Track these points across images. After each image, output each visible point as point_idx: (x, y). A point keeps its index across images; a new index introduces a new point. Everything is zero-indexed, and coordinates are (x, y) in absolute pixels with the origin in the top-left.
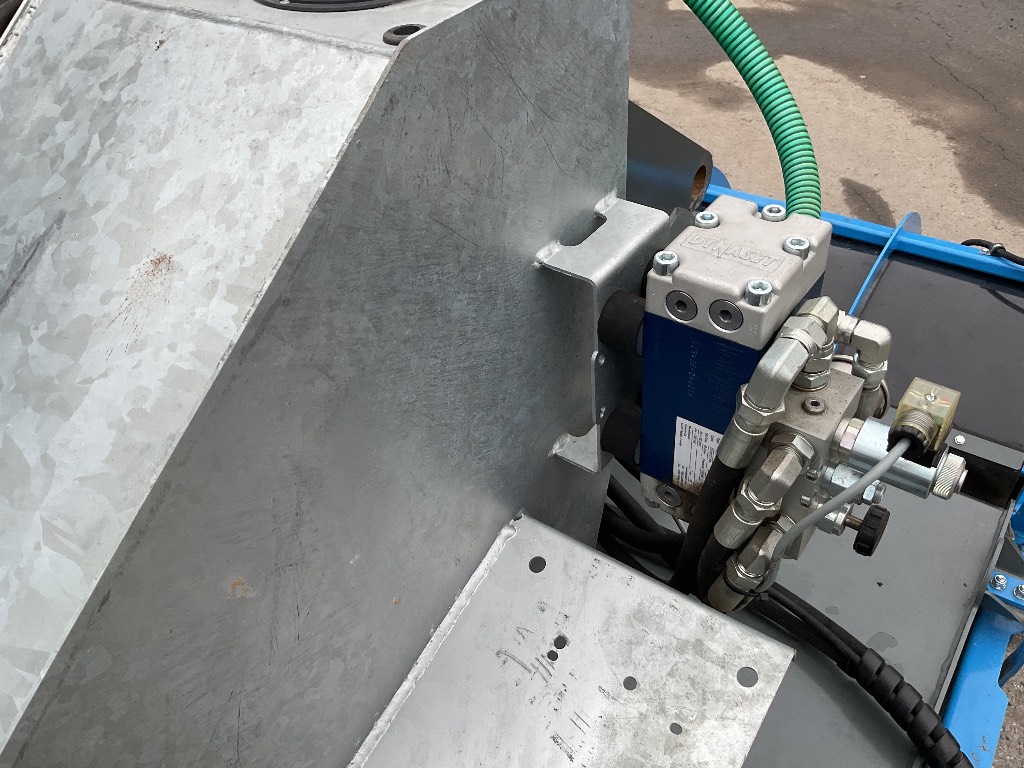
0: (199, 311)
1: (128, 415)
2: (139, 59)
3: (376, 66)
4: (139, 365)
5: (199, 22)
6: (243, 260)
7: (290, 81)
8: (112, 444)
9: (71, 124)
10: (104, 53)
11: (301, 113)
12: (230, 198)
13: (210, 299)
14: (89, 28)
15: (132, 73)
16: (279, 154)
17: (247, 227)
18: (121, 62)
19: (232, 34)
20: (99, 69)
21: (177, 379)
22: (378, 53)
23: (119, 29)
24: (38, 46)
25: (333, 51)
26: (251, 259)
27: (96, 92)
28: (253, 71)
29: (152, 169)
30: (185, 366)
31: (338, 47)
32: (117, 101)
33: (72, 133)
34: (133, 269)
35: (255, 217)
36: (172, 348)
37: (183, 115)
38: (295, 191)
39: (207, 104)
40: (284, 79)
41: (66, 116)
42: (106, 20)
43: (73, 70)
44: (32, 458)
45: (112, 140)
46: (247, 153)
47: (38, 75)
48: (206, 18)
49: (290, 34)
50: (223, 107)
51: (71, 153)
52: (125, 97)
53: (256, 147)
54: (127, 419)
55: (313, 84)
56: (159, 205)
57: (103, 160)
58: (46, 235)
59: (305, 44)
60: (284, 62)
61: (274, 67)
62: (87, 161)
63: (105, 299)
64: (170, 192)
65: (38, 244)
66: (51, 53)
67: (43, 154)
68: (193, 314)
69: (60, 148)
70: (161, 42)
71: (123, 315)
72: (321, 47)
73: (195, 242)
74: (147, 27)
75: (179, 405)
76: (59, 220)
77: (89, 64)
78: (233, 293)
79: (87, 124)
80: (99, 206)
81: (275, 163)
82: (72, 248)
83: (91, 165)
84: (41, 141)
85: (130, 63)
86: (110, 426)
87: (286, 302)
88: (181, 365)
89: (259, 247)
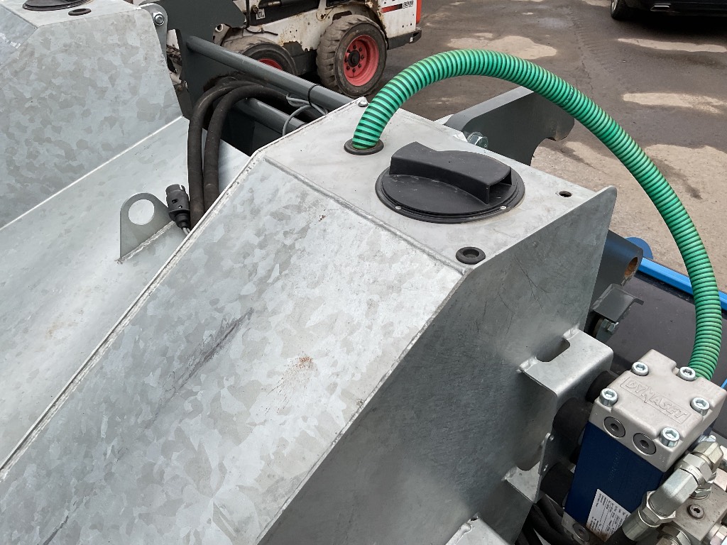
0: (324, 400)
1: (273, 454)
2: (309, 223)
3: (451, 277)
4: (284, 423)
5: (347, 210)
6: (353, 375)
7: (396, 267)
8: (262, 470)
9: (264, 252)
10: (288, 212)
11: (400, 290)
12: (351, 333)
13: (331, 394)
14: (282, 192)
15: (304, 231)
16: (384, 314)
17: (359, 355)
18: (299, 221)
19: (366, 225)
20: (284, 221)
21: (304, 440)
22: (452, 267)
23: (299, 200)
24: (251, 194)
25: (425, 256)
26: (358, 377)
27: (281, 236)
28: (376, 254)
29: (308, 298)
30: (311, 434)
31: (429, 255)
32: (292, 247)
33: (264, 258)
34: (289, 360)
35: (365, 350)
36: (305, 419)
37: (330, 267)
38: (390, 340)
39: (346, 267)
40: (393, 266)
41: (262, 246)
42: (292, 190)
43: (269, 217)
44: (214, 464)
45: (287, 272)
46: (365, 306)
47: (248, 213)
48: (352, 210)
49: (401, 237)
50: (355, 272)
51: (261, 272)
52: (297, 246)
53: (371, 304)
54: (272, 457)
55: (410, 274)
56: (309, 324)
57: (279, 284)
58: (241, 320)
59: (409, 247)
60: (395, 254)
61: (389, 255)
62: (270, 281)
63: (271, 374)
64: (315, 318)
65: (235, 325)
66: (257, 202)
67: (245, 266)
68: (320, 401)
69: (255, 266)
70: (323, 217)
71: (280, 388)
72: (418, 251)
73: (327, 355)
74: (315, 204)
75: (304, 458)
76: (250, 312)
77: (279, 217)
78: (346, 394)
79: (273, 256)
80: (274, 312)
81: (381, 318)
82: (255, 335)
83: (273, 284)
84: (244, 258)
85: (303, 224)
86: (262, 458)
87: (374, 410)
88: (308, 432)
89: (364, 370)
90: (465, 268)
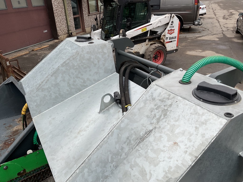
0: (183, 156)
1: (167, 170)
2: (172, 103)
3: (224, 121)
4: (170, 161)
5: (185, 100)
6: (193, 149)
7: (204, 117)
8: (164, 175)
9: (157, 111)
10: (165, 100)
11: (206, 124)
12: (190, 136)
13: (186, 154)
14: (162, 94)
15: (171, 105)
16: (201, 130)
17: (194, 143)
18: (169, 102)
19: (192, 104)
20: (164, 102)
21: (177, 167)
22: (224, 118)
23: (168, 96)
24: (151, 94)
25: (214, 115)
26: (194, 149)
27: (163, 106)
28: (197, 113)
29: (174, 125)
30: (180, 165)
31: (215, 114)
32: (167, 110)
33: (158, 113)
34: (170, 143)
35: (196, 141)
36: (177, 161)
37: (181, 116)
38: (204, 139)
39: (186, 116)
40: (203, 117)
41: (156, 109)
42: (166, 93)
43: (158, 101)
44: (148, 172)
45: (166, 117)
46: (194, 128)
47: (151, 99)
48: (187, 100)
49: (205, 108)
50: (190, 118)
51: (157, 117)
52: (169, 109)
53: (196, 128)
54: (167, 171)
55: (209, 119)
56: (175, 132)
57: (164, 120)
58: (152, 130)
59: (208, 111)
60: (203, 113)
61: (201, 113)
62: (161, 119)
63: (164, 146)
64: (177, 131)
65: (151, 131)
66: (154, 96)
67: (152, 114)
68: (182, 156)
69: (155, 115)
70: (177, 101)
71: (167, 151)
72: (211, 113)
73: (183, 142)
74: (174, 98)
75: (178, 172)
76: (155, 128)
77: (162, 101)
78: (190, 154)
79: (161, 112)
80: (163, 128)
81: (200, 132)
82: (157, 135)
83: (162, 120)
84: (151, 112)
85: (170, 103)
86: (164, 171)
87: (201, 160)
88: (179, 165)
89: (196, 147)
90: (228, 118)
